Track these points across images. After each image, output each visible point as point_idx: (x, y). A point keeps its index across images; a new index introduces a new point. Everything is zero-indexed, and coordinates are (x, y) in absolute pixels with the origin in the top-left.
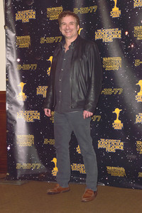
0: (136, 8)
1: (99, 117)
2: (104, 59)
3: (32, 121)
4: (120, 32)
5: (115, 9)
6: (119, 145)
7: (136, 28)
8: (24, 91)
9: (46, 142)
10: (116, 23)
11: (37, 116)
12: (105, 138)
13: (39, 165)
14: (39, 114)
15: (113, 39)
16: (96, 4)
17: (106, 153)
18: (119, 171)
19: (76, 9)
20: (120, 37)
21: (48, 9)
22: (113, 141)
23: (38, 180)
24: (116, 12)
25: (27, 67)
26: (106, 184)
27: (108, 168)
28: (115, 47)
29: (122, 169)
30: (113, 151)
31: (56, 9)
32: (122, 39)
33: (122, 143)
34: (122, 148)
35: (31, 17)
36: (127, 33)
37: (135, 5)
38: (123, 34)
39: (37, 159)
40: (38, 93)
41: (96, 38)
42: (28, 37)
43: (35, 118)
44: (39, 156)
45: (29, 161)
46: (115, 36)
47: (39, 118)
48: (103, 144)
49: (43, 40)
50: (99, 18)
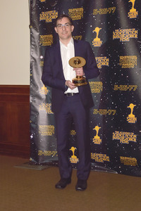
1: (115, 111)
2: (121, 58)
5: (133, 10)
6: (133, 138)
10: (133, 24)
12: (120, 131)
15: (130, 39)
16: (115, 5)
17: (120, 144)
19: (96, 10)
22: (127, 134)
26: (119, 173)
27: (121, 158)
30: (127, 142)
31: (77, 10)
33: (135, 136)
34: (135, 140)
41: (114, 37)
46: (132, 36)
48: (117, 136)
50: (118, 19)
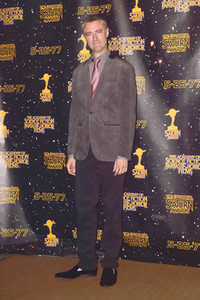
0: (165, 9)
3: (16, 166)
4: (143, 41)
7: (165, 37)
8: (5, 124)
9: (37, 196)
11: (24, 159)
13: (26, 231)
14: (27, 156)
18: (141, 238)
20: (143, 48)
21: (42, 8)
23: (24, 253)
24: (137, 14)
25: (11, 88)
28: (136, 62)
29: (145, 236)
32: (146, 52)
35: (16, 17)
36: (152, 43)
37: (164, 6)
38: (147, 44)
39: (24, 221)
40: (26, 126)
42: (13, 46)
43: (21, 161)
44: (27, 217)
45: (12, 225)
47: (27, 162)
49: (34, 51)
